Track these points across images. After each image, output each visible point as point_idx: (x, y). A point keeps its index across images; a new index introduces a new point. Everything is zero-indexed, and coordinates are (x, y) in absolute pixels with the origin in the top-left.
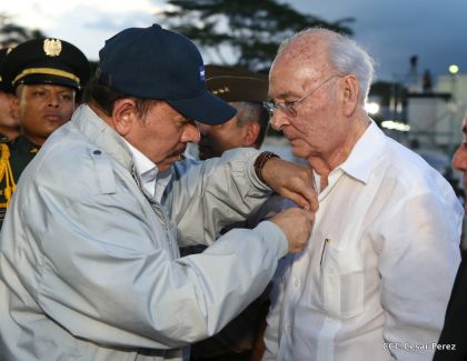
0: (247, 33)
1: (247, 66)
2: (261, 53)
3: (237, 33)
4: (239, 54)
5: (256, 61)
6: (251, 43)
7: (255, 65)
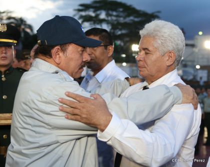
0: (114, 18)
1: (114, 33)
2: (120, 27)
3: (110, 18)
4: (110, 27)
5: (118, 30)
6: (115, 22)
7: (117, 32)
